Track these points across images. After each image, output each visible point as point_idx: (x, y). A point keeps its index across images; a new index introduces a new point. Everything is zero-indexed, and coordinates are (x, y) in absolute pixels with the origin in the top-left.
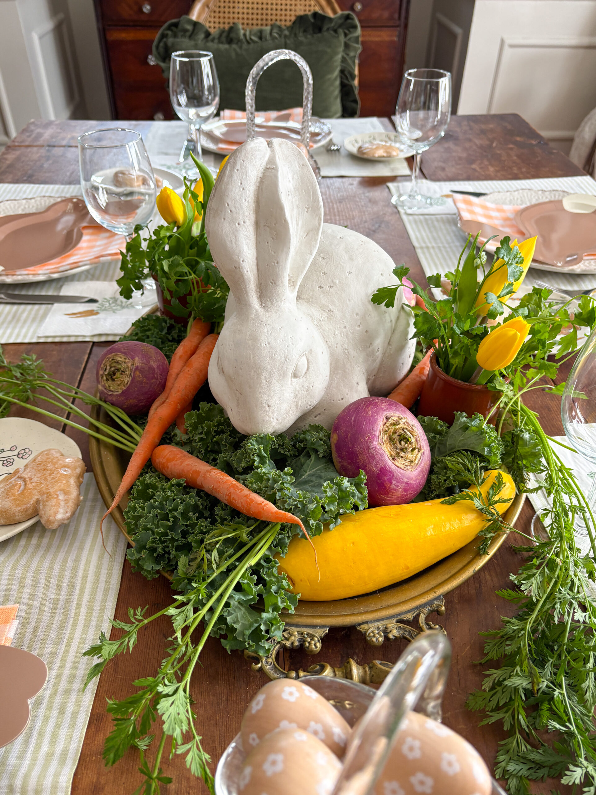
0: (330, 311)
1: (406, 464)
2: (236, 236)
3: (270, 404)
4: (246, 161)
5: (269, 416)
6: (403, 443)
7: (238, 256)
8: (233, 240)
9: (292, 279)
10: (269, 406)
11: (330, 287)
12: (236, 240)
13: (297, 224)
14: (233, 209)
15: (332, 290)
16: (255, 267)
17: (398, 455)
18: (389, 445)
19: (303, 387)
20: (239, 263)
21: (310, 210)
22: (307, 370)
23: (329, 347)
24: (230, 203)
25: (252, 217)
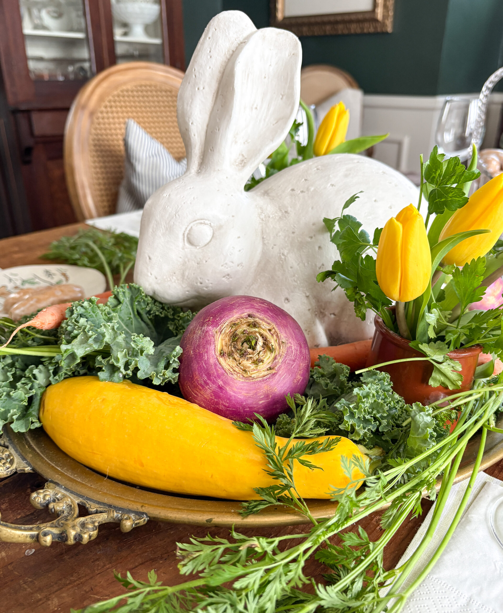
0: (286, 212)
1: (237, 369)
2: (192, 99)
3: (151, 256)
4: (218, 30)
5: (147, 269)
6: (245, 345)
7: (189, 118)
8: (189, 103)
9: (245, 161)
10: (150, 258)
11: (302, 192)
12: (191, 103)
13: (268, 109)
14: (197, 75)
15: (301, 195)
16: (203, 133)
17: (230, 354)
18: (227, 339)
19: (195, 257)
20: (188, 125)
21: (284, 97)
22: (208, 244)
23: (264, 244)
24: (196, 69)
25: (214, 85)
